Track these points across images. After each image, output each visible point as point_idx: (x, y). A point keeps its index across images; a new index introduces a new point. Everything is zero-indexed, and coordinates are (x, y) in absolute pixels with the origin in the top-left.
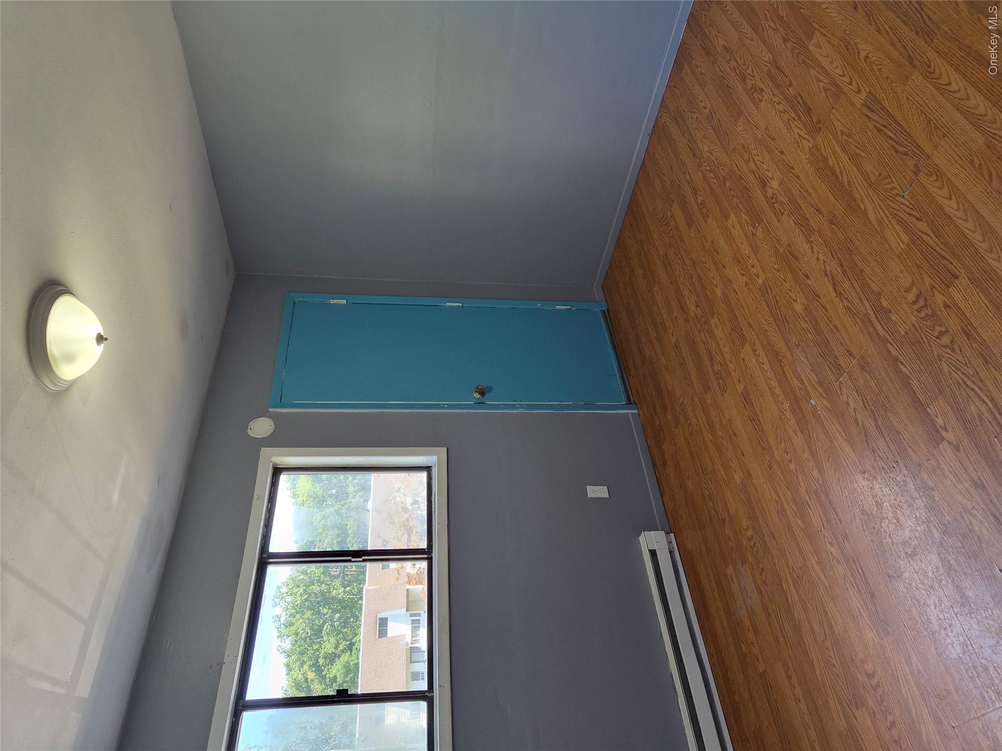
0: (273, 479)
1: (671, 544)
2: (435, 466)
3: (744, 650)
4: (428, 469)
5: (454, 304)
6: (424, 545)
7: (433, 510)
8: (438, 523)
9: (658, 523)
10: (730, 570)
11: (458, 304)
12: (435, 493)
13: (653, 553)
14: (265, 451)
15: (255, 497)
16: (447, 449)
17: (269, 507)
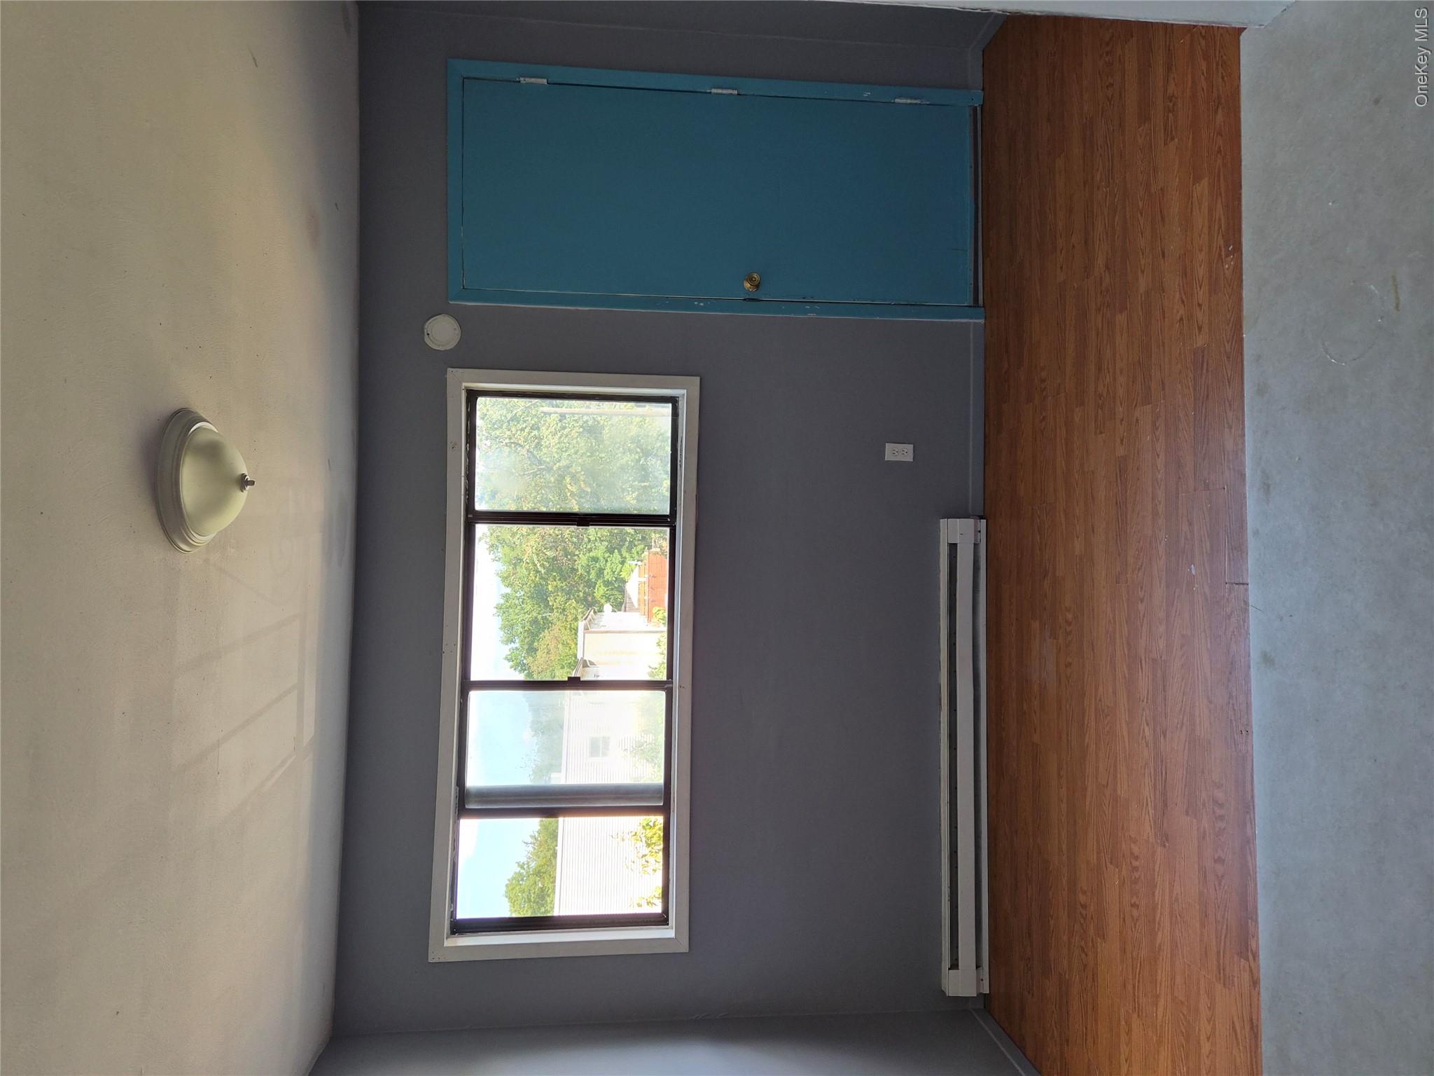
0: (467, 408)
1: (979, 534)
2: (684, 397)
3: (1025, 708)
4: (673, 401)
5: (725, 92)
6: (665, 509)
7: (679, 463)
8: (685, 492)
9: (970, 501)
10: (1036, 625)
11: (730, 91)
12: (682, 438)
13: (953, 547)
14: (453, 374)
15: (449, 446)
16: (701, 379)
17: (468, 449)
